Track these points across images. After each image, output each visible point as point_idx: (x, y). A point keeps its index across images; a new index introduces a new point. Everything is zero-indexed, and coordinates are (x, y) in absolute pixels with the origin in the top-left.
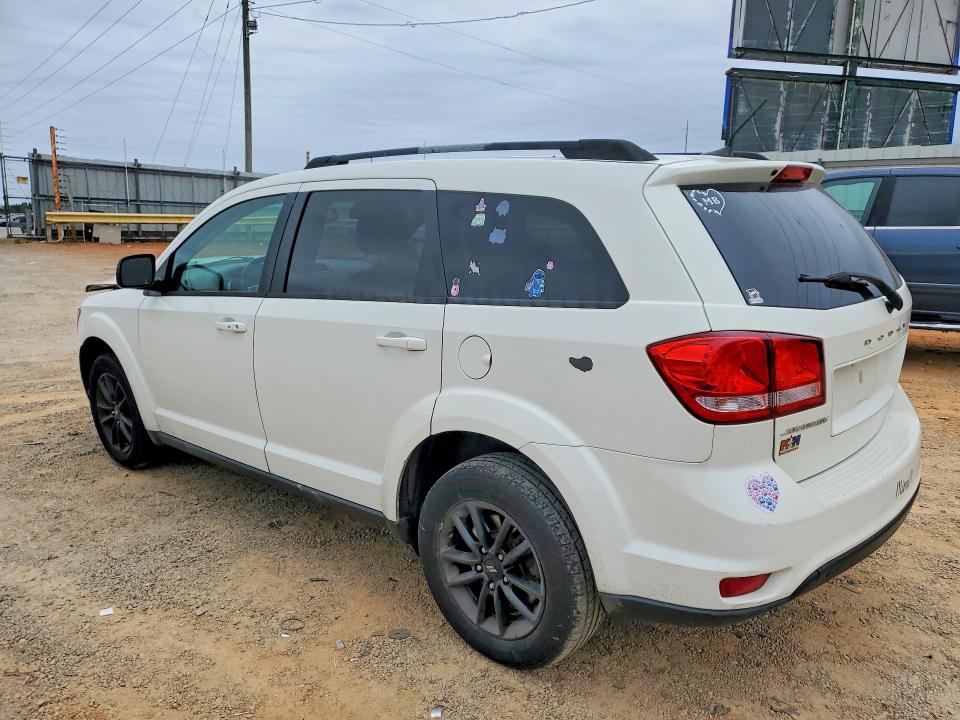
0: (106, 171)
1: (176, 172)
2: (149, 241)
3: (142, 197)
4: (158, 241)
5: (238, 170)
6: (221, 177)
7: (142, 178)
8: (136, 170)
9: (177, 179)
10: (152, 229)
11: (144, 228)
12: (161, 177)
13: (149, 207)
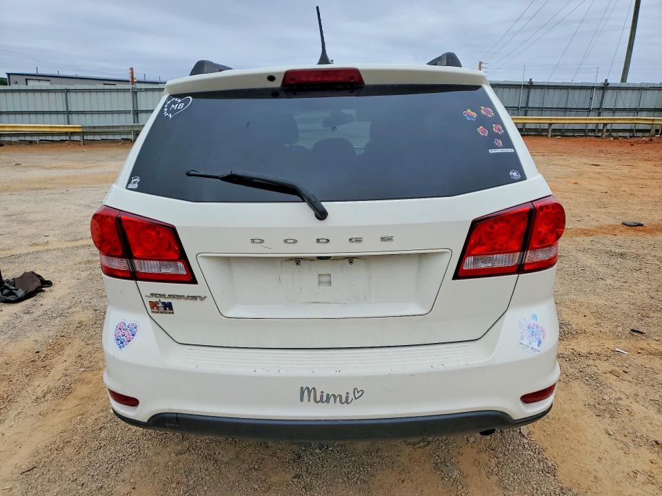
0: (516, 88)
1: (557, 86)
2: (530, 135)
3: (530, 105)
4: (535, 135)
5: (608, 82)
6: (592, 88)
7: (532, 91)
8: (530, 86)
9: (557, 91)
10: (533, 127)
11: (527, 126)
12: (546, 90)
13: (534, 112)
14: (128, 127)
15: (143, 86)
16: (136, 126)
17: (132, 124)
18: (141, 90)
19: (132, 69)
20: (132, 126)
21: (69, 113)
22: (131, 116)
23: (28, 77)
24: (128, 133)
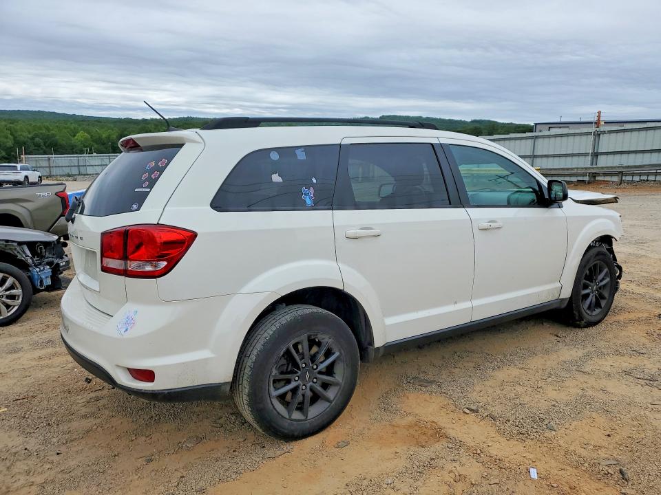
14: (586, 168)
15: (608, 128)
16: (593, 168)
17: (589, 166)
18: (604, 132)
19: (599, 113)
20: (589, 168)
21: (535, 156)
22: (589, 158)
23: (551, 125)
24: (584, 175)
